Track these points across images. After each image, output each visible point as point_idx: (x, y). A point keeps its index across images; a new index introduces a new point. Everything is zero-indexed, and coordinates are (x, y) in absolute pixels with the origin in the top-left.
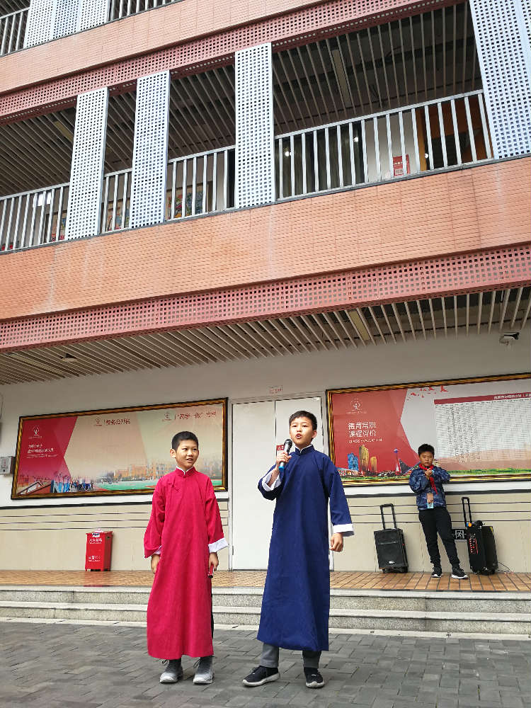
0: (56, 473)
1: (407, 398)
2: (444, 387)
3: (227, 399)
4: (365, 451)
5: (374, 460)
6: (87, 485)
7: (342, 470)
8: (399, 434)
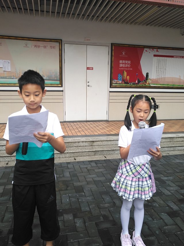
1: (144, 52)
2: (158, 50)
3: (61, 40)
4: (125, 73)
7: (115, 80)
8: (139, 68)
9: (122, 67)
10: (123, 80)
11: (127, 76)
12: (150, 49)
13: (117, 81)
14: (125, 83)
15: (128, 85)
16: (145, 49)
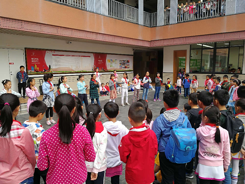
1: (46, 53)
2: (55, 52)
5: (38, 68)
7: (30, 70)
8: (44, 62)
9: (33, 62)
10: (35, 70)
11: (37, 67)
12: (50, 51)
13: (31, 70)
14: (36, 72)
15: (38, 73)
16: (47, 51)
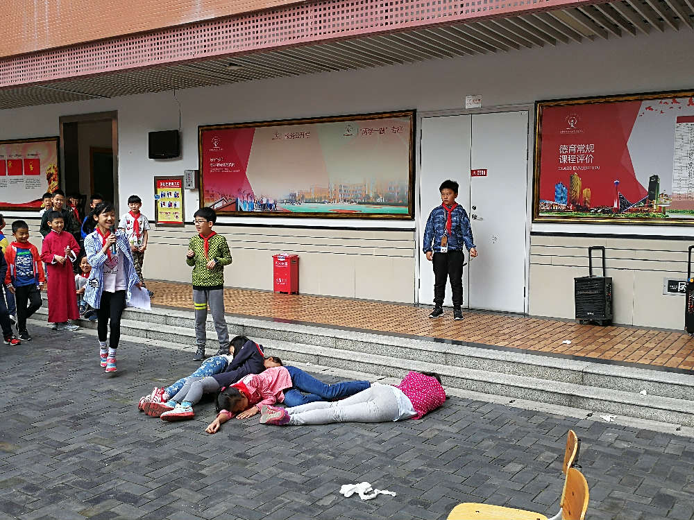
0: (239, 190)
1: (640, 113)
2: (693, 100)
3: (415, 111)
4: (578, 181)
5: (587, 192)
6: (271, 205)
7: (547, 202)
8: (623, 161)
9: (568, 164)
10: (571, 201)
11: (584, 187)
12: (664, 101)
13: (551, 203)
14: (578, 209)
15: (588, 214)
16: (645, 104)
